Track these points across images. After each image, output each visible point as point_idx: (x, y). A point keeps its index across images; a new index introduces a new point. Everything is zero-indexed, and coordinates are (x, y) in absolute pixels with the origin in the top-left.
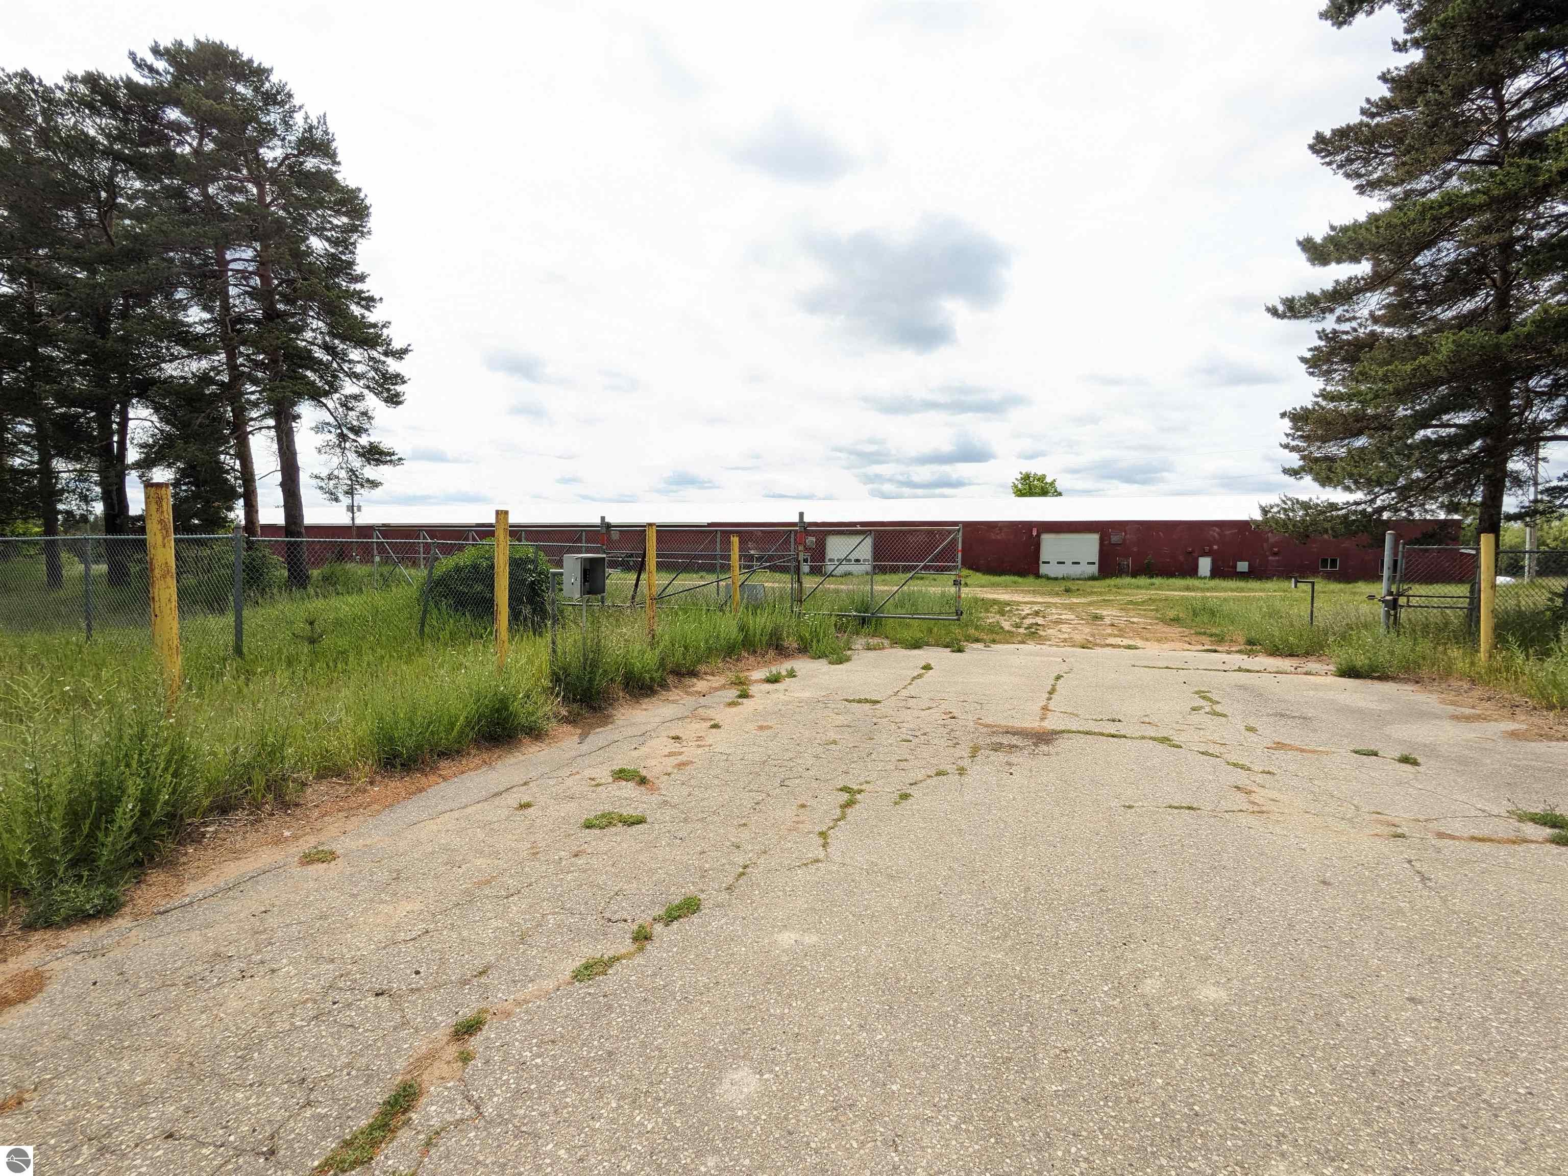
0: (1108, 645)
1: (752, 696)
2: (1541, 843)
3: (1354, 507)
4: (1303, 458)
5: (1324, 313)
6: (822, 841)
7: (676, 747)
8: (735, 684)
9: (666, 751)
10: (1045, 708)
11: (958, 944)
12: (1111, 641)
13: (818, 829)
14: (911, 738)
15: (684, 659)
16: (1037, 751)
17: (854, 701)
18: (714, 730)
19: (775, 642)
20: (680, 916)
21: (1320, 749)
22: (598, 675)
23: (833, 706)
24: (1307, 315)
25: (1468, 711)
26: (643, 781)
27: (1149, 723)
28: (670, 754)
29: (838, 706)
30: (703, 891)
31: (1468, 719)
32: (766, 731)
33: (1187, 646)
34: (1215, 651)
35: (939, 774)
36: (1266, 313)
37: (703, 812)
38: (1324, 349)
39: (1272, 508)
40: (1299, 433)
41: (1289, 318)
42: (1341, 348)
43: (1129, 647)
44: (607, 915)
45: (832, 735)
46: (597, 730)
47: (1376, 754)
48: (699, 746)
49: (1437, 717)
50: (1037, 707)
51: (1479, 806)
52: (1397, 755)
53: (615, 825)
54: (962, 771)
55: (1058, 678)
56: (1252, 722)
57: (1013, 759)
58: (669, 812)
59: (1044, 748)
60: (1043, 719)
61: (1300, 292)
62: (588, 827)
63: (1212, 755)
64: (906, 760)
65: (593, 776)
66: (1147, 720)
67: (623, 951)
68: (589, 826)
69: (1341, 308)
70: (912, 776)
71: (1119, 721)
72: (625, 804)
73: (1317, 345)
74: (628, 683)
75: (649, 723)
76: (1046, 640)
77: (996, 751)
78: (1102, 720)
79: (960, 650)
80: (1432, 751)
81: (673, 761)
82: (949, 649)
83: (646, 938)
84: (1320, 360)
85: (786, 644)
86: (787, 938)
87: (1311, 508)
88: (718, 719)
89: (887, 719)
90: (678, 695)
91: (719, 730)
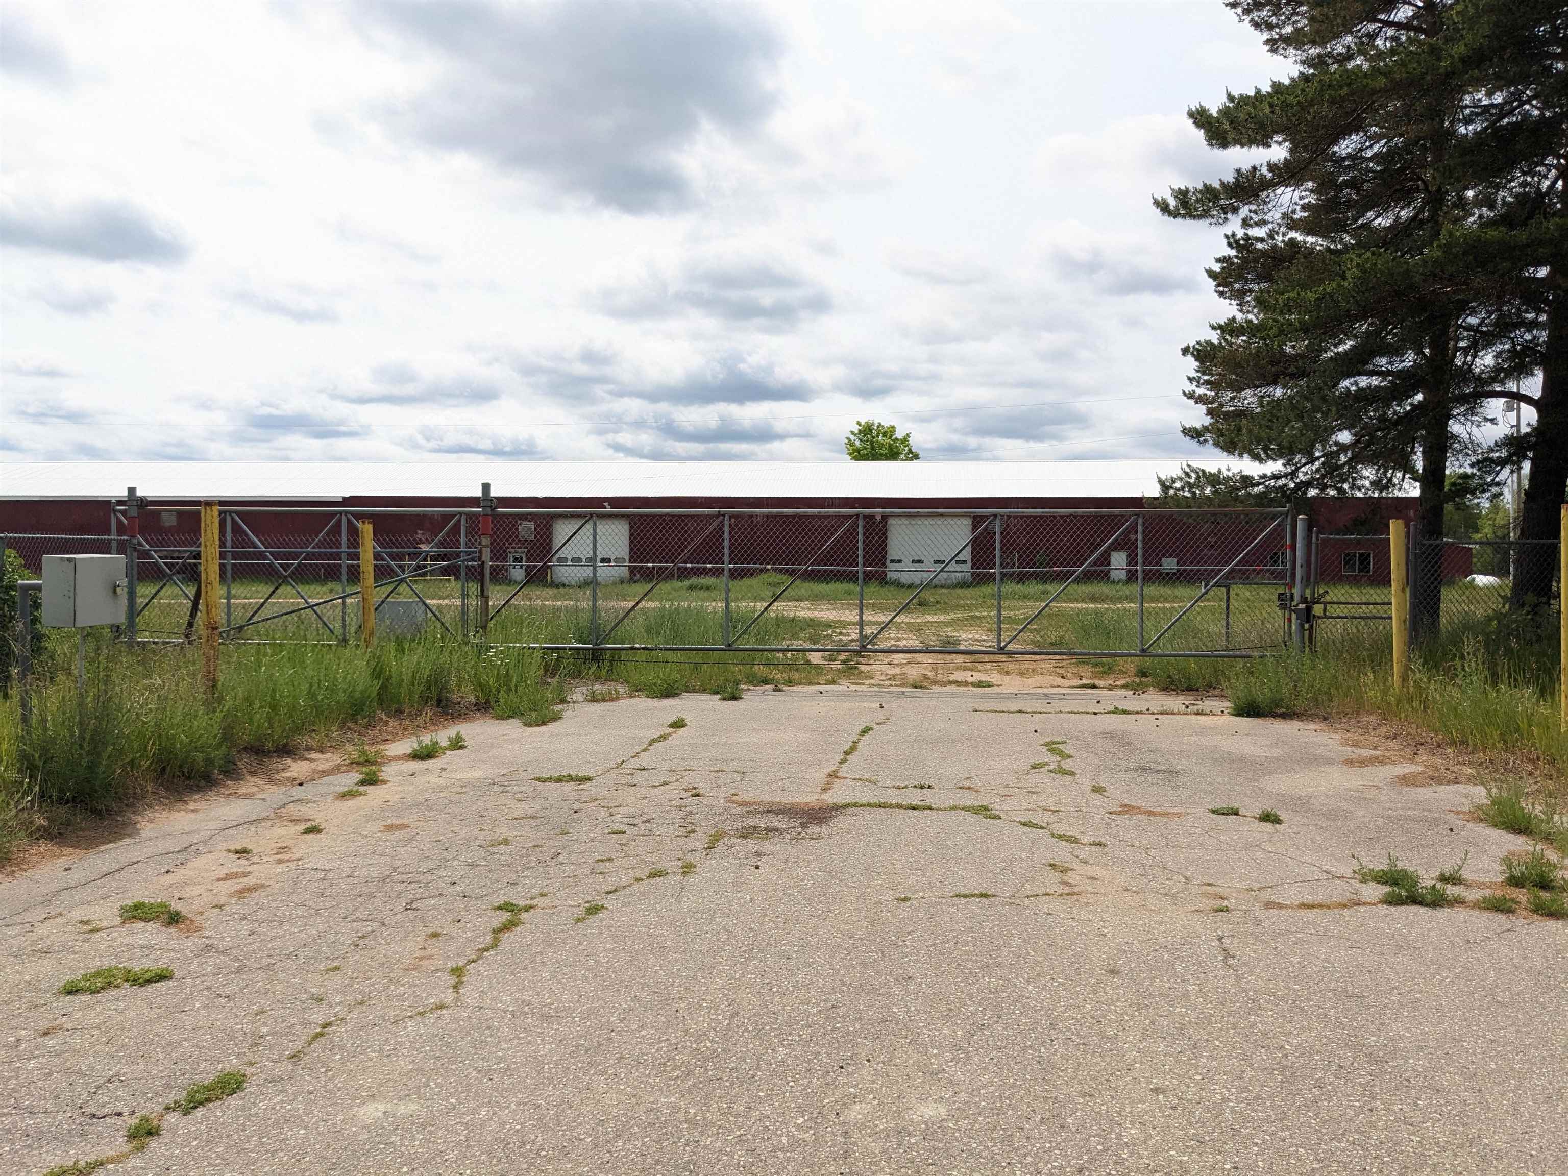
0: (950, 683)
1: (384, 782)
2: (1374, 905)
3: (1272, 482)
4: (1210, 412)
5: (1226, 213)
6: (453, 980)
7: (239, 866)
8: (358, 763)
9: (222, 872)
10: (833, 775)
11: (619, 1091)
12: (958, 676)
13: (450, 964)
14: (626, 828)
15: (271, 727)
16: (803, 834)
17: (550, 779)
18: (311, 836)
19: (435, 695)
20: (208, 1100)
21: (1175, 810)
22: (105, 755)
23: (516, 789)
24: (1205, 214)
25: (1366, 753)
26: (174, 919)
27: (969, 788)
28: (228, 877)
29: (524, 789)
30: (251, 1064)
31: (1363, 762)
32: (397, 833)
33: (1059, 681)
34: (1094, 687)
35: (653, 875)
36: (1154, 207)
37: (270, 956)
38: (1236, 260)
39: (1174, 482)
40: (1206, 378)
41: (1184, 216)
42: (1256, 261)
43: (979, 684)
44: (88, 1110)
45: (503, 832)
46: (102, 848)
47: (1237, 814)
48: (280, 862)
49: (1329, 762)
50: (820, 775)
51: (1325, 868)
52: (1258, 812)
53: (117, 987)
54: (688, 869)
55: (864, 732)
56: (1102, 782)
57: (767, 847)
58: (212, 962)
59: (815, 830)
60: (824, 790)
61: (1193, 184)
62: (70, 993)
63: (1036, 826)
64: (610, 860)
65: (85, 919)
66: (967, 784)
67: (111, 1153)
68: (72, 990)
69: (1247, 208)
70: (613, 881)
71: (930, 787)
72: (140, 954)
73: (1226, 254)
74: (164, 769)
75: (197, 831)
76: (867, 678)
77: (745, 837)
78: (906, 787)
79: (734, 698)
80: (1302, 805)
81: (233, 885)
82: (719, 696)
83: (150, 1133)
84: (1230, 275)
85: (455, 697)
86: (372, 1111)
87: (1220, 484)
88: (319, 819)
89: (596, 804)
90: (255, 785)
91: (319, 836)
